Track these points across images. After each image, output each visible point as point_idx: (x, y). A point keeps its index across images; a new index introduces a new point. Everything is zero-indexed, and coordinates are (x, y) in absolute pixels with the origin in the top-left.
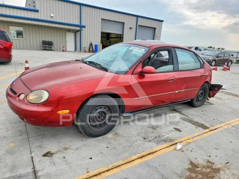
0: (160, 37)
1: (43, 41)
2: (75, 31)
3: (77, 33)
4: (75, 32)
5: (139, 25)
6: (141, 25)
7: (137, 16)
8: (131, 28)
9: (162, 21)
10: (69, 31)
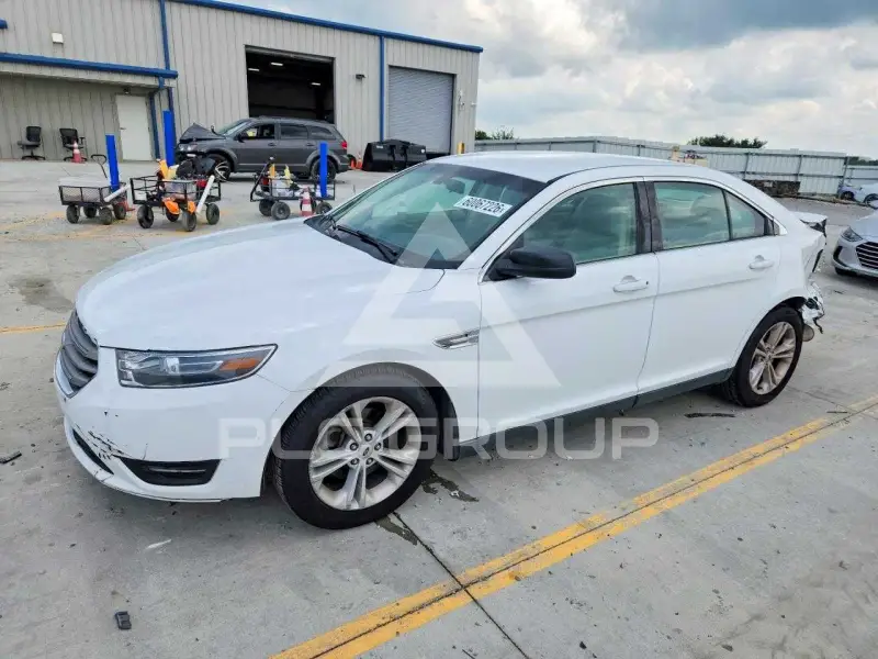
0: (474, 106)
1: (29, 129)
2: (147, 92)
3: (156, 98)
4: (150, 94)
5: (391, 67)
6: (395, 64)
7: (382, 36)
8: (360, 77)
9: (478, 50)
10: (127, 89)
